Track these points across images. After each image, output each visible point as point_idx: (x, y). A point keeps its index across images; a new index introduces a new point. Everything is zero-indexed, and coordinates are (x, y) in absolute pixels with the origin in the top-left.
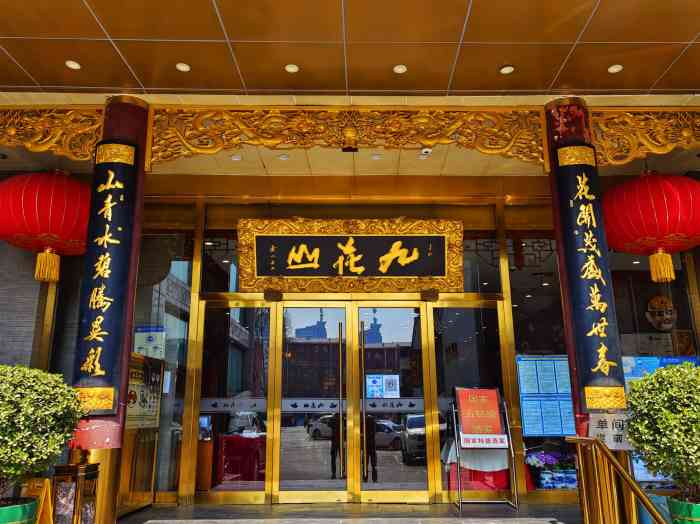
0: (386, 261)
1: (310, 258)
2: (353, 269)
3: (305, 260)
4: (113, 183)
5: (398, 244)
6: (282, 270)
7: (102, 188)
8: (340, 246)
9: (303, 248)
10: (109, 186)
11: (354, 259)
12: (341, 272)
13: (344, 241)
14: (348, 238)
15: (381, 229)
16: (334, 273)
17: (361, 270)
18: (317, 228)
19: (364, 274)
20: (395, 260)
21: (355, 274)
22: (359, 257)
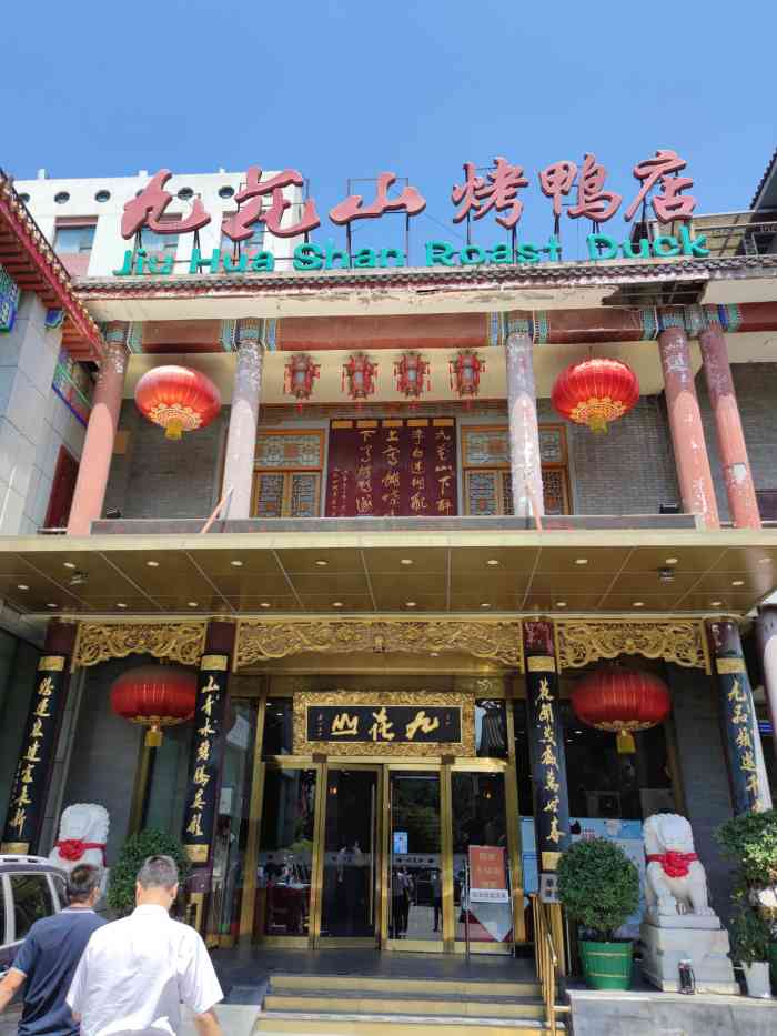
0: (412, 729)
1: (350, 725)
2: (385, 735)
3: (346, 727)
4: (212, 686)
5: (422, 713)
6: (327, 736)
7: (204, 690)
8: (374, 715)
9: (345, 716)
10: (210, 688)
11: (387, 726)
12: (375, 738)
13: (378, 710)
14: (381, 708)
15: (408, 700)
16: (369, 738)
17: (391, 736)
18: (355, 699)
19: (394, 740)
20: (419, 728)
21: (386, 740)
22: (390, 725)
